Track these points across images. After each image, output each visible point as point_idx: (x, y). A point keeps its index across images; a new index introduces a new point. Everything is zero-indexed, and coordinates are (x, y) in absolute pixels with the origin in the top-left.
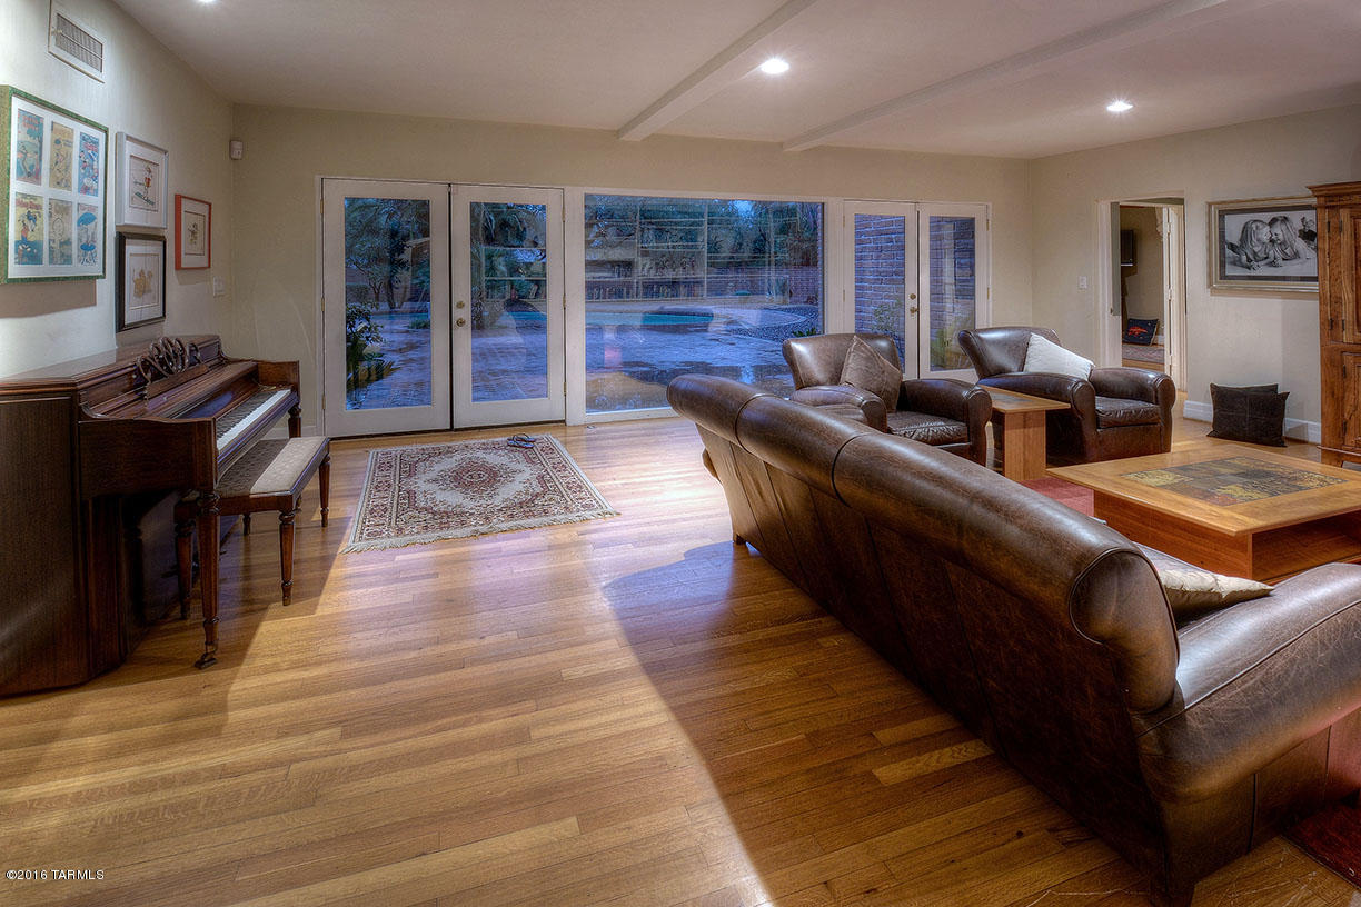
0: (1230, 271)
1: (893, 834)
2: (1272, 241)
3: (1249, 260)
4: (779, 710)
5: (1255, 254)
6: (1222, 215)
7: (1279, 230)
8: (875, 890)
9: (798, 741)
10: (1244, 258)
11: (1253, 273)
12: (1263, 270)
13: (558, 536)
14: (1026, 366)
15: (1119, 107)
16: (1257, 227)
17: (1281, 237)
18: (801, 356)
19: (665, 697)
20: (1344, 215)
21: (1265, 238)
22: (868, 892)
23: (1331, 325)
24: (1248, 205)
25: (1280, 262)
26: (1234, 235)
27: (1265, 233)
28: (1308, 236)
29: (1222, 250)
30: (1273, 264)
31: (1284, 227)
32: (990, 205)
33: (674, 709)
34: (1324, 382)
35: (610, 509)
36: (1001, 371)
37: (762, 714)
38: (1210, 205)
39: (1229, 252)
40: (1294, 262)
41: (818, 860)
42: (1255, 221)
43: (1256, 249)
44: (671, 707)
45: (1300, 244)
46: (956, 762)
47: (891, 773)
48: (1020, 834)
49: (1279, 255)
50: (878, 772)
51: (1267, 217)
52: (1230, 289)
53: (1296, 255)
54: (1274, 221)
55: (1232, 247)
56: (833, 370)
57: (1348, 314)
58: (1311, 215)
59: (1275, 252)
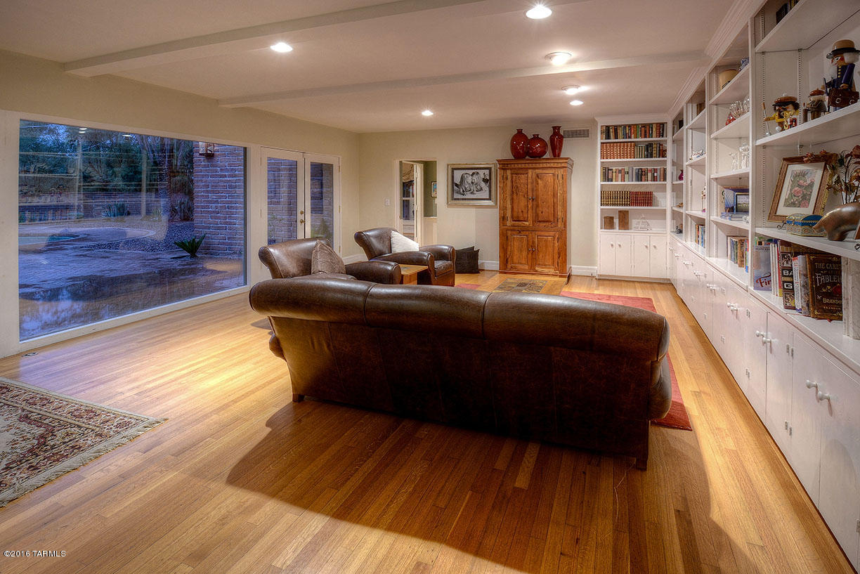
0: (456, 196)
1: (554, 509)
2: (472, 183)
3: (463, 191)
4: (443, 487)
5: (466, 189)
6: (453, 170)
7: (475, 177)
8: (577, 539)
9: (470, 497)
10: (462, 190)
11: (465, 197)
12: (469, 196)
13: (119, 463)
14: (392, 249)
15: (427, 113)
16: (467, 176)
17: (476, 181)
18: (278, 258)
19: (375, 525)
20: (509, 172)
21: (470, 182)
22: (577, 542)
23: (503, 219)
24: (463, 167)
25: (475, 192)
26: (457, 181)
28: (485, 181)
29: (453, 187)
30: (472, 193)
31: (477, 177)
32: (341, 157)
33: (390, 528)
34: (500, 243)
35: (152, 419)
36: (381, 253)
37: (438, 496)
38: (448, 165)
39: (455, 187)
40: (480, 192)
41: (547, 547)
42: (466, 174)
43: (466, 186)
44: (385, 529)
45: (483, 184)
46: (535, 458)
47: (522, 481)
48: (584, 473)
49: (475, 189)
50: (517, 485)
51: (471, 172)
52: (456, 204)
53: (481, 189)
54: (473, 174)
55: (457, 185)
56: (302, 264)
57: (509, 214)
58: (487, 172)
59: (473, 188)
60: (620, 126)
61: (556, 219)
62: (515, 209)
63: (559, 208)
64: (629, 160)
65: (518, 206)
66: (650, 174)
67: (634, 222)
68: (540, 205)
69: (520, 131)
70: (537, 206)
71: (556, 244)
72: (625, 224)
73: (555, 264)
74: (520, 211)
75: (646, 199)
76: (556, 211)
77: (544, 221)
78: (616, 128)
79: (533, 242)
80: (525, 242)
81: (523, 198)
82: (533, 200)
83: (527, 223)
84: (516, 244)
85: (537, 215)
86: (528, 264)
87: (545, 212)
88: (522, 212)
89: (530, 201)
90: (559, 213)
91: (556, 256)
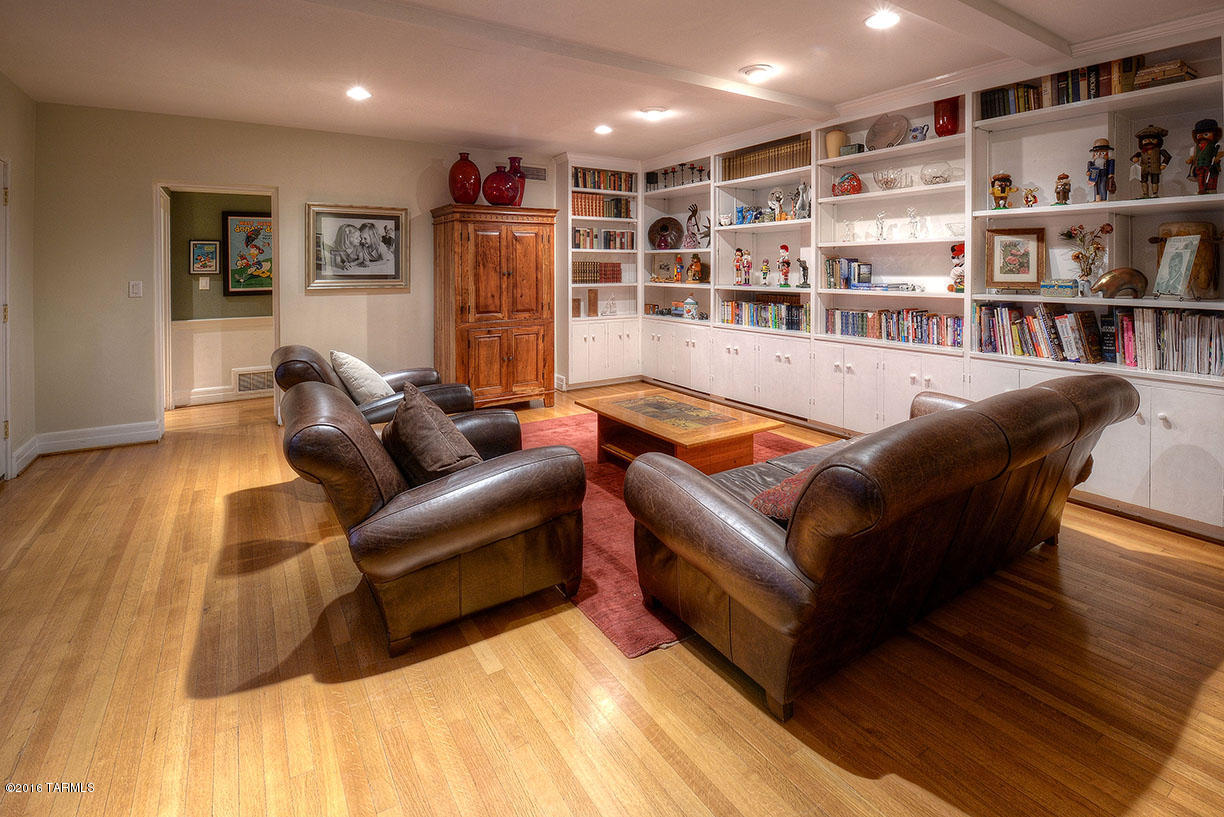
2: (362, 245)
3: (343, 261)
5: (348, 255)
7: (367, 234)
10: (339, 259)
11: (346, 273)
12: (354, 270)
15: (358, 93)
16: (350, 231)
17: (368, 241)
20: (471, 228)
21: (356, 242)
23: (462, 311)
25: (368, 263)
27: (356, 238)
28: (387, 241)
29: (319, 251)
30: (362, 264)
31: (371, 233)
38: (306, 206)
40: (378, 263)
42: (349, 226)
43: (349, 251)
45: (383, 248)
49: (367, 257)
51: (358, 223)
53: (380, 257)
54: (363, 227)
57: (472, 302)
58: (391, 224)
59: (364, 254)
60: (589, 170)
61: (540, 307)
62: (482, 293)
63: (545, 288)
64: (594, 218)
65: (486, 288)
66: (618, 240)
67: (601, 305)
68: (519, 285)
69: (464, 157)
70: (515, 286)
71: (541, 347)
72: (593, 310)
73: (540, 377)
74: (489, 295)
75: (611, 273)
76: (540, 293)
77: (524, 311)
78: (585, 171)
79: (509, 348)
80: (497, 350)
81: (493, 273)
82: (509, 274)
83: (500, 315)
84: (483, 352)
85: (514, 302)
86: (501, 384)
87: (526, 294)
88: (493, 296)
89: (505, 278)
90: (545, 296)
91: (541, 364)
